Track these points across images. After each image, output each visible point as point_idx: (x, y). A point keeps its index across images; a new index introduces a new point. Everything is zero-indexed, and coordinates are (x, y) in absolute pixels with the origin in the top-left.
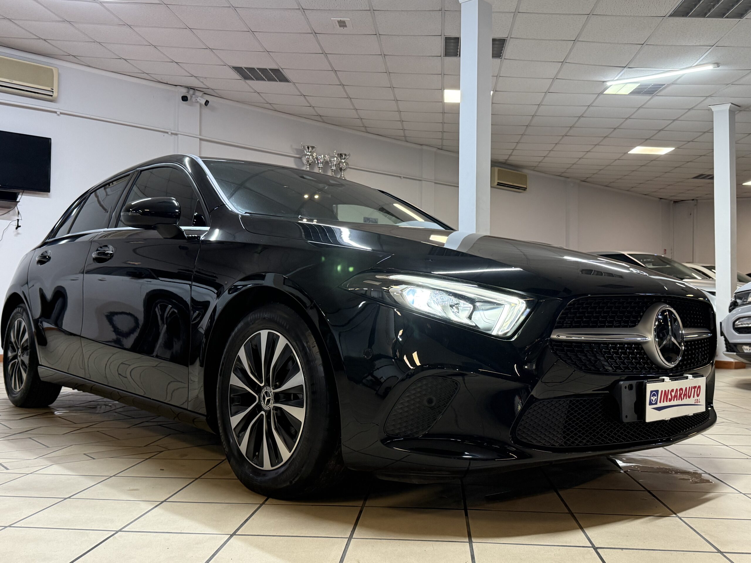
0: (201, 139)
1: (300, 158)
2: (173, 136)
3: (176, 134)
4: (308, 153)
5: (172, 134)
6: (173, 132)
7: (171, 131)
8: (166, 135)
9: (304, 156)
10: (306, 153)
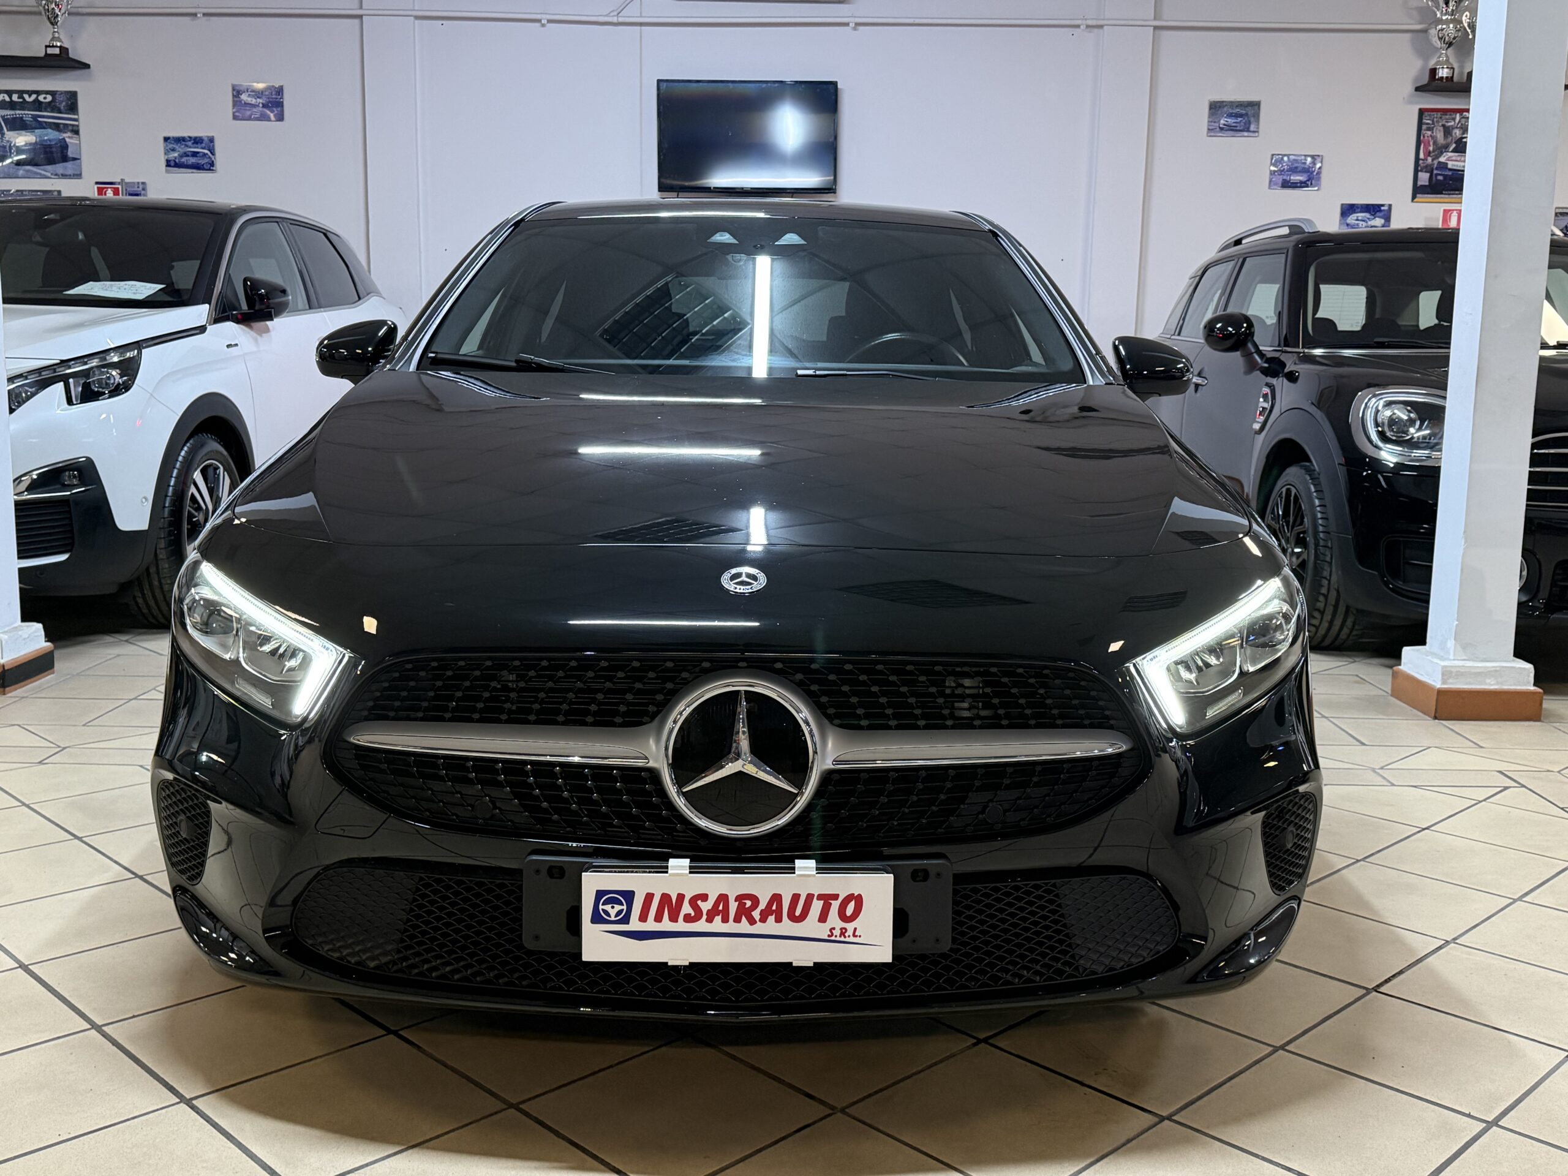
0: (1156, 28)
1: (1425, 31)
2: (1096, 30)
3: (1101, 27)
4: (1444, 18)
5: (1088, 26)
6: (1090, 23)
7: (1084, 22)
8: (1076, 31)
9: (1433, 26)
10: (1439, 15)
